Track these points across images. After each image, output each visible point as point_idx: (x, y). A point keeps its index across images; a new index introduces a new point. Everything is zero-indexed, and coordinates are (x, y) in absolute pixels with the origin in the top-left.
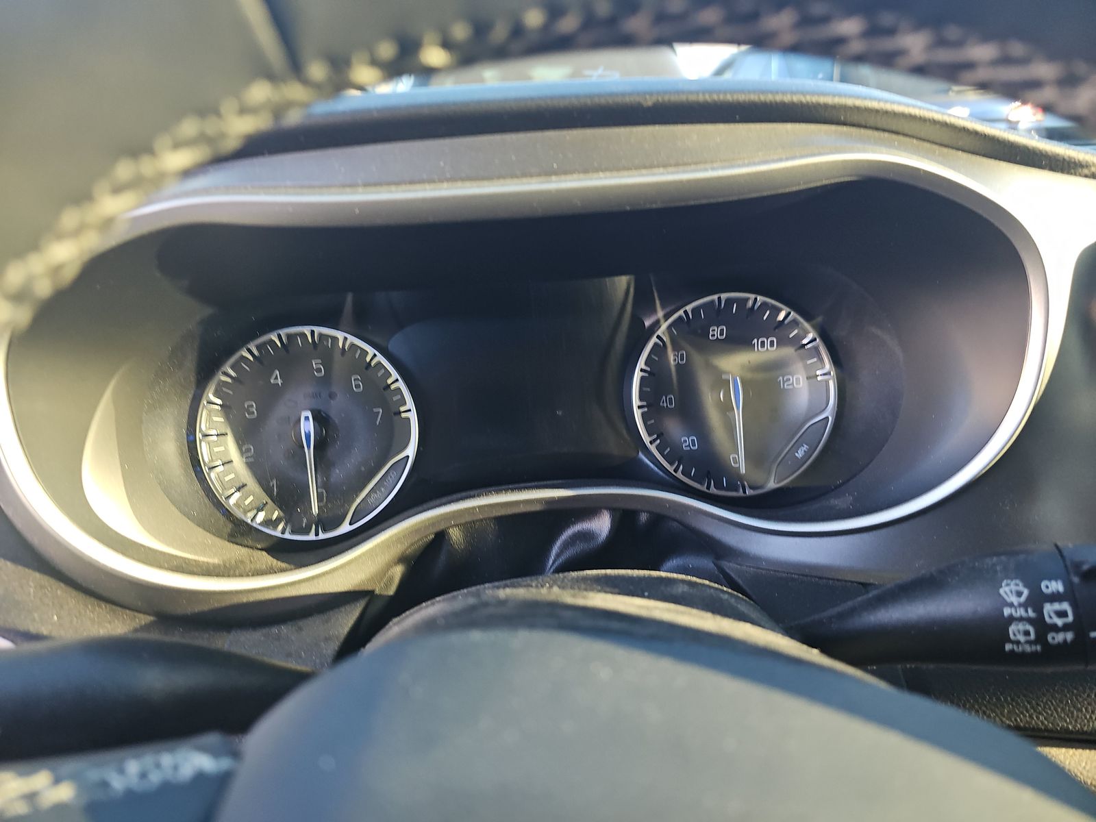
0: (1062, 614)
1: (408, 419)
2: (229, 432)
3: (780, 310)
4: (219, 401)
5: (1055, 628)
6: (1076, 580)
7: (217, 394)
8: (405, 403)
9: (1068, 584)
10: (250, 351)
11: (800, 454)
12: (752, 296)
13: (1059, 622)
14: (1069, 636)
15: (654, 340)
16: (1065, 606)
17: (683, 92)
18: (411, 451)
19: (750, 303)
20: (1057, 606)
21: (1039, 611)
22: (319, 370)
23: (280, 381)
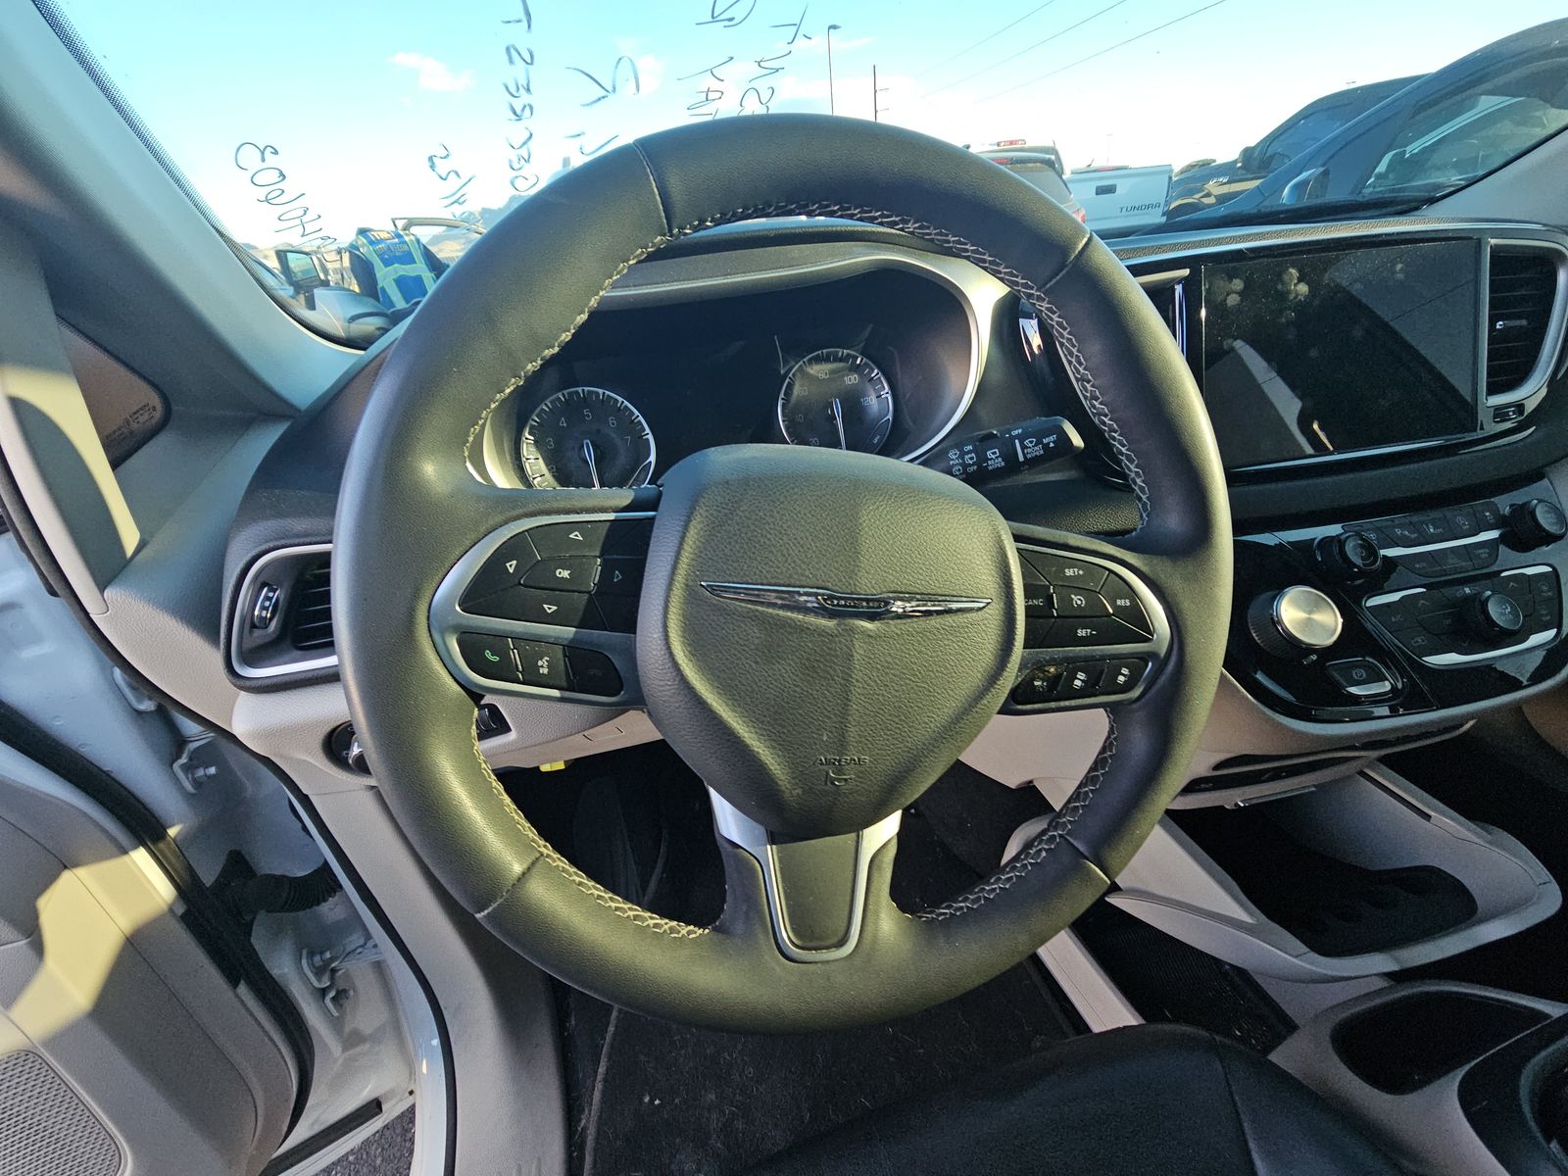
0: (971, 458)
1: (647, 439)
2: (539, 457)
3: (857, 358)
4: (532, 438)
5: (970, 466)
6: (977, 443)
7: (530, 434)
8: (645, 430)
9: (975, 446)
10: (546, 405)
11: (876, 441)
12: (841, 350)
13: (971, 462)
14: (975, 467)
15: (788, 380)
16: (973, 455)
17: (788, 228)
18: (652, 458)
19: (840, 354)
20: (970, 456)
21: (963, 459)
22: (588, 416)
23: (565, 425)
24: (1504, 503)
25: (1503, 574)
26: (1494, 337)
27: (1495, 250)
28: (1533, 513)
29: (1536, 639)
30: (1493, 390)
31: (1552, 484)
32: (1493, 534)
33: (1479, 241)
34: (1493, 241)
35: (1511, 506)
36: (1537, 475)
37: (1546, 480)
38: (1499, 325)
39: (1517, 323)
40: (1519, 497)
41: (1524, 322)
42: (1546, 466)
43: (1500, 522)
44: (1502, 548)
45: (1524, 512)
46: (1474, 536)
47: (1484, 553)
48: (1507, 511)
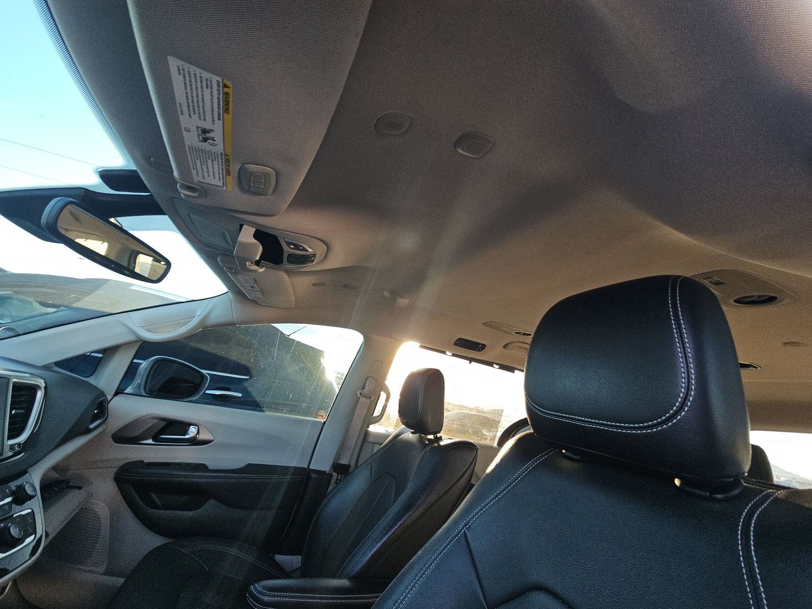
24: (13, 485)
25: (15, 516)
26: (11, 417)
27: (14, 383)
28: (24, 488)
29: (28, 540)
30: (10, 437)
31: (30, 475)
32: (9, 500)
33: (9, 379)
34: (14, 380)
35: (16, 486)
36: (25, 472)
37: (28, 474)
38: (13, 412)
39: (20, 411)
40: (18, 482)
41: (23, 411)
42: (28, 468)
43: (13, 493)
44: (14, 506)
45: (21, 488)
46: (3, 501)
47: (7, 507)
48: (14, 488)
